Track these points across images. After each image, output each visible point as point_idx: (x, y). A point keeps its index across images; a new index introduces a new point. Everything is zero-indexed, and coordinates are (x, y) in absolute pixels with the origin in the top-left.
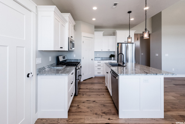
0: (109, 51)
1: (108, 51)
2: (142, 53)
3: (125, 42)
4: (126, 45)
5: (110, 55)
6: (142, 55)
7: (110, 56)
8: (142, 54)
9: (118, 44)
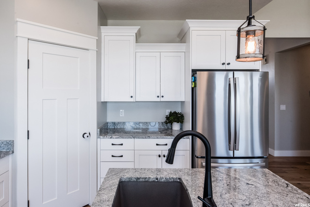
0: (162, 99)
1: (158, 100)
2: (281, 103)
3: (223, 67)
4: (227, 76)
5: (167, 113)
6: (281, 112)
7: (167, 118)
8: (283, 107)
9: (194, 72)
